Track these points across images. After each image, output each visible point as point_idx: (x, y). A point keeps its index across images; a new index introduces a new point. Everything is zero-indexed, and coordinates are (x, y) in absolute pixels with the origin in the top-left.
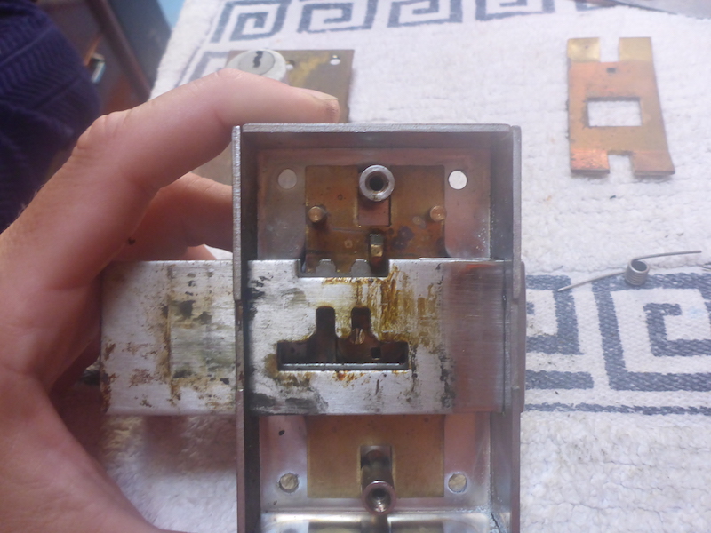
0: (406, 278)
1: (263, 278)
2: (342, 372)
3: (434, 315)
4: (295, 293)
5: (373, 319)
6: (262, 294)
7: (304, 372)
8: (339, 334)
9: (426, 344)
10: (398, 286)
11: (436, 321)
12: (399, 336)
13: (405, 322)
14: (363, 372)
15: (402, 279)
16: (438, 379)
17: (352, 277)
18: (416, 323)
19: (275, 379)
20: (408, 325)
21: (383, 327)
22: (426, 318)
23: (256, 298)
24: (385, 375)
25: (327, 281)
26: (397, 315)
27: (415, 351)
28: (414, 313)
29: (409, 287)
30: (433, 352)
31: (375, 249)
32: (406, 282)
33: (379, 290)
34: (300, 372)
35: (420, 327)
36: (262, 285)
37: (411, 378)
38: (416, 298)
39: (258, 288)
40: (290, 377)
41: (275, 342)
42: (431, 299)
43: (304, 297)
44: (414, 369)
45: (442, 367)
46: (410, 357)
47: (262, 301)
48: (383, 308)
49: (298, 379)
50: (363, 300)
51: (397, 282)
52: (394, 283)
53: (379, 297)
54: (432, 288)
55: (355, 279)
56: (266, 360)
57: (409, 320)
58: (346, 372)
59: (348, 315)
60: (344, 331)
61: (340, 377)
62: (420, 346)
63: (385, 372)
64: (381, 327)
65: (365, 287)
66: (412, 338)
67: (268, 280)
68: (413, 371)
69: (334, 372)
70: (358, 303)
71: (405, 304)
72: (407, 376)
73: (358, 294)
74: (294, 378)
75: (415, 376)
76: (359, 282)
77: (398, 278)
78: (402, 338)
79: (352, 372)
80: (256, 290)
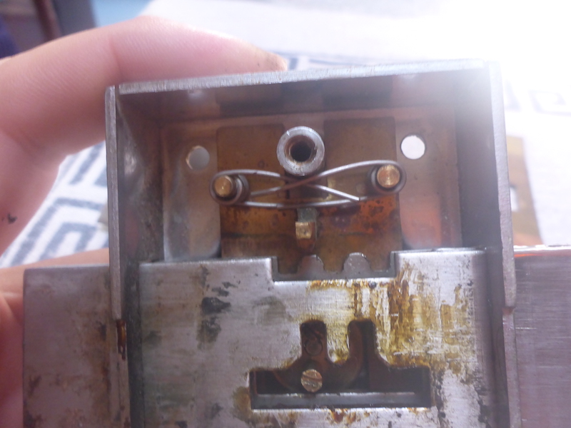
0: (422, 277)
1: (227, 285)
2: (339, 411)
3: (464, 328)
4: (271, 304)
5: (379, 336)
6: (226, 306)
7: (288, 411)
8: (334, 358)
9: (456, 370)
10: (412, 289)
11: (468, 337)
12: (417, 358)
13: (425, 340)
14: (369, 410)
15: (416, 280)
16: (476, 420)
17: (346, 279)
18: (440, 340)
19: (248, 421)
20: (429, 344)
21: (394, 348)
22: (455, 334)
23: (219, 310)
24: (399, 415)
25: (313, 286)
26: (412, 330)
27: (441, 380)
28: (436, 326)
29: (427, 290)
30: (466, 382)
31: (301, 229)
32: (423, 284)
33: (386, 295)
34: (282, 411)
35: (446, 346)
36: (226, 294)
37: (436, 419)
38: (438, 305)
39: (222, 298)
40: (268, 418)
41: (248, 370)
42: (460, 306)
43: (284, 308)
44: (440, 405)
45: (480, 402)
46: (433, 388)
47: (227, 314)
48: (393, 320)
49: (279, 421)
50: (363, 310)
51: (410, 283)
52: (405, 286)
53: (386, 306)
54: (461, 291)
55: (351, 282)
56: (235, 395)
57: (429, 335)
58: (345, 410)
59: (344, 331)
60: (340, 353)
61: (338, 418)
62: (448, 372)
63: (398, 410)
64: (390, 346)
65: (366, 292)
66: (436, 362)
67: (234, 286)
68: (439, 409)
69: (329, 411)
70: (358, 314)
71: (424, 313)
72: (430, 415)
73: (357, 301)
74: (274, 420)
75: (442, 416)
76: (357, 286)
77: (412, 278)
78: (421, 362)
79: (353, 410)
80: (219, 301)
